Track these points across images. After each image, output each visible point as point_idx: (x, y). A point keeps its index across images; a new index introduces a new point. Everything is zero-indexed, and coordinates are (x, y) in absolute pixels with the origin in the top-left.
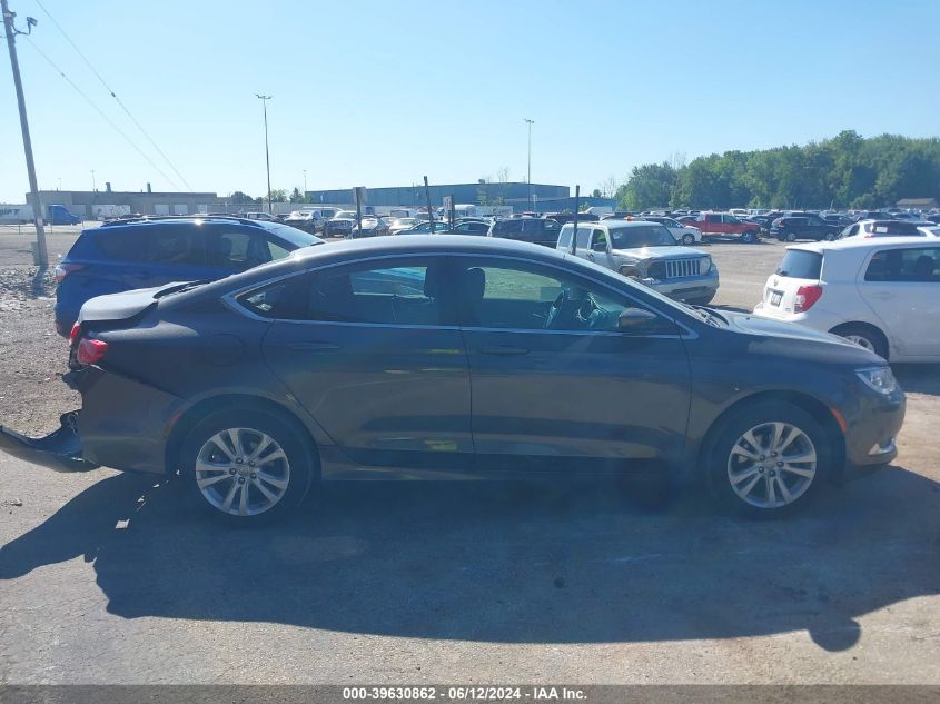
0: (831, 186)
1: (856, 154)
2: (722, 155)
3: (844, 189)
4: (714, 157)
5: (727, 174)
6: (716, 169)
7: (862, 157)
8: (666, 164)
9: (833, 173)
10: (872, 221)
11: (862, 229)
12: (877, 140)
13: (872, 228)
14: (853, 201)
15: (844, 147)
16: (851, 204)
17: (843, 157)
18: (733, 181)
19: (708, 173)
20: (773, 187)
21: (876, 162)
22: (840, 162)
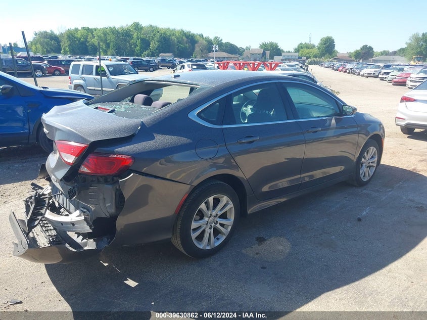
0: (133, 46)
1: (140, 33)
2: (80, 29)
3: (138, 48)
4: (76, 30)
5: (84, 38)
6: (79, 35)
7: (143, 35)
8: (52, 31)
9: (132, 41)
10: (190, 63)
11: (186, 66)
12: (147, 27)
13: (190, 66)
14: (143, 53)
15: (135, 29)
16: (142, 55)
17: (136, 34)
18: (88, 42)
19: (75, 38)
20: (108, 45)
21: (149, 37)
22: (135, 36)
